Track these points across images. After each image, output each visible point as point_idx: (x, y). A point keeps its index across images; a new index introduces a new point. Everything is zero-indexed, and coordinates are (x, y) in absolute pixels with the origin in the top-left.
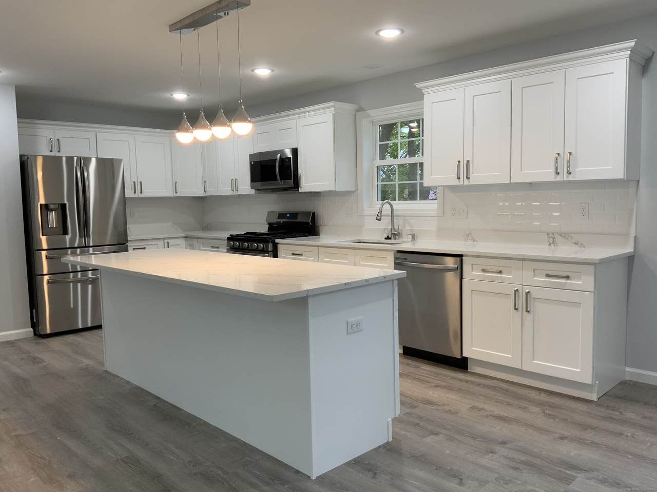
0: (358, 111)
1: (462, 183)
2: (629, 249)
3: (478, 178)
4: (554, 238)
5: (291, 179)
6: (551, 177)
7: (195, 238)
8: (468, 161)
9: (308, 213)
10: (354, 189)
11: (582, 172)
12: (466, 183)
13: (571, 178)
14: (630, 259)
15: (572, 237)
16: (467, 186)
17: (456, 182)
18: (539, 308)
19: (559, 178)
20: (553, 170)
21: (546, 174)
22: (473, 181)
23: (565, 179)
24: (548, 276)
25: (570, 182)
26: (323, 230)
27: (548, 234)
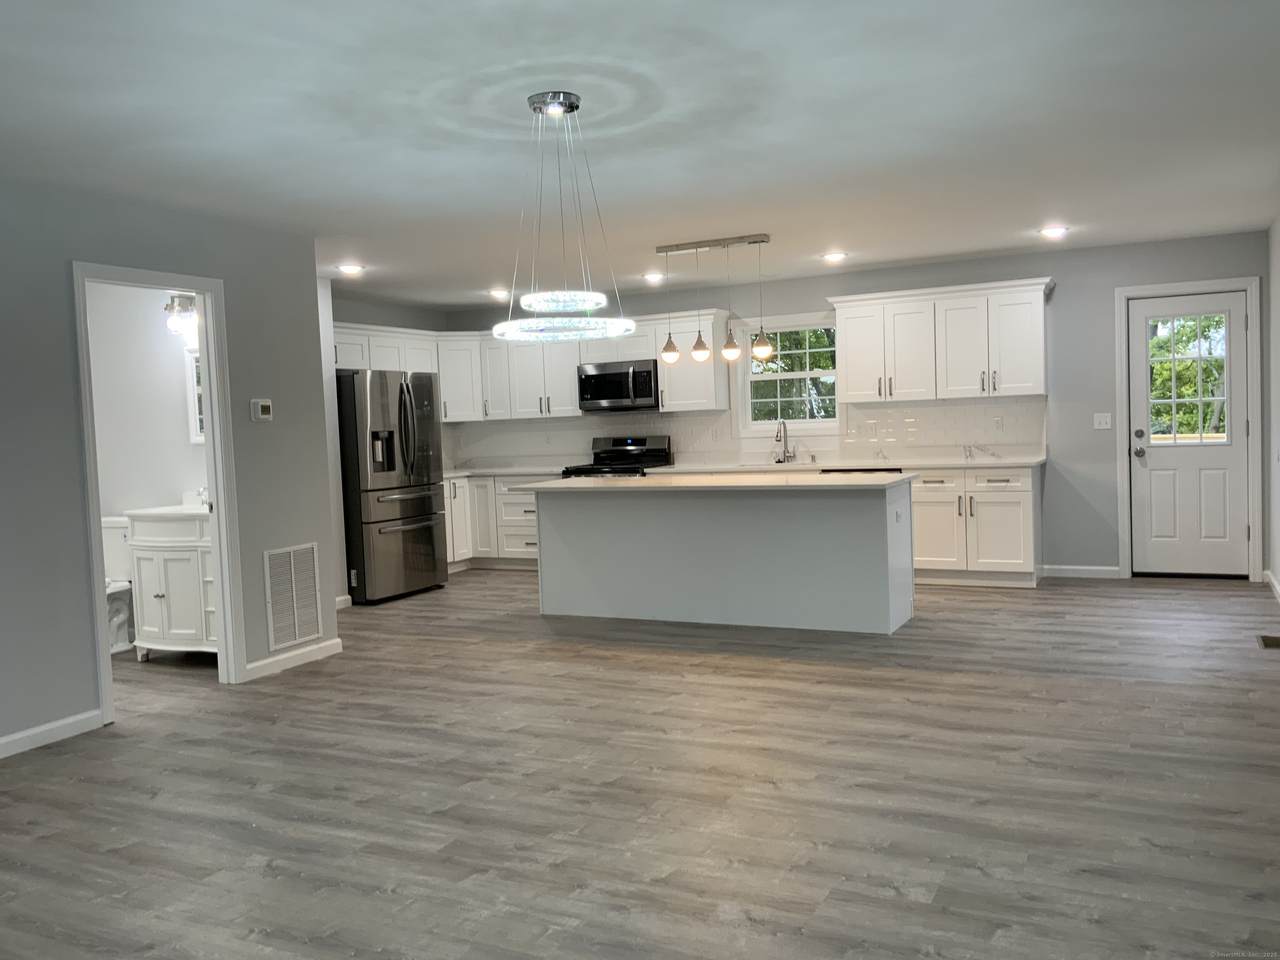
0: (730, 318)
1: (883, 400)
2: (1042, 458)
3: (899, 394)
4: (970, 452)
5: (651, 396)
6: (978, 393)
7: (490, 476)
8: (890, 379)
9: (665, 437)
10: (724, 406)
11: (1007, 388)
12: (889, 399)
13: (996, 394)
14: (1043, 466)
15: (988, 450)
16: (889, 402)
17: (877, 399)
18: (979, 510)
19: (985, 394)
20: (978, 386)
21: (974, 390)
22: (895, 398)
23: (991, 395)
24: (989, 481)
25: (996, 397)
26: (678, 458)
27: (964, 447)
